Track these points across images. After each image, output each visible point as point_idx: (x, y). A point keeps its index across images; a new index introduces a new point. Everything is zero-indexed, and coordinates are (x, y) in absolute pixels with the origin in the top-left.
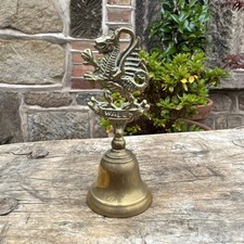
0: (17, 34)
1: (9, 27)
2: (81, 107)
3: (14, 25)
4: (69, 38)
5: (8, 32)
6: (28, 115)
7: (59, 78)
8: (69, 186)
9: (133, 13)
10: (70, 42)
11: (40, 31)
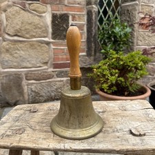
0: (21, 39)
1: (16, 35)
2: (59, 79)
3: (19, 34)
4: (52, 40)
5: (16, 38)
6: (28, 87)
7: (46, 63)
8: (44, 125)
9: (85, 26)
10: (52, 43)
11: (34, 37)
